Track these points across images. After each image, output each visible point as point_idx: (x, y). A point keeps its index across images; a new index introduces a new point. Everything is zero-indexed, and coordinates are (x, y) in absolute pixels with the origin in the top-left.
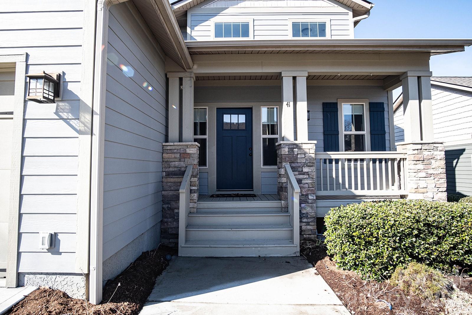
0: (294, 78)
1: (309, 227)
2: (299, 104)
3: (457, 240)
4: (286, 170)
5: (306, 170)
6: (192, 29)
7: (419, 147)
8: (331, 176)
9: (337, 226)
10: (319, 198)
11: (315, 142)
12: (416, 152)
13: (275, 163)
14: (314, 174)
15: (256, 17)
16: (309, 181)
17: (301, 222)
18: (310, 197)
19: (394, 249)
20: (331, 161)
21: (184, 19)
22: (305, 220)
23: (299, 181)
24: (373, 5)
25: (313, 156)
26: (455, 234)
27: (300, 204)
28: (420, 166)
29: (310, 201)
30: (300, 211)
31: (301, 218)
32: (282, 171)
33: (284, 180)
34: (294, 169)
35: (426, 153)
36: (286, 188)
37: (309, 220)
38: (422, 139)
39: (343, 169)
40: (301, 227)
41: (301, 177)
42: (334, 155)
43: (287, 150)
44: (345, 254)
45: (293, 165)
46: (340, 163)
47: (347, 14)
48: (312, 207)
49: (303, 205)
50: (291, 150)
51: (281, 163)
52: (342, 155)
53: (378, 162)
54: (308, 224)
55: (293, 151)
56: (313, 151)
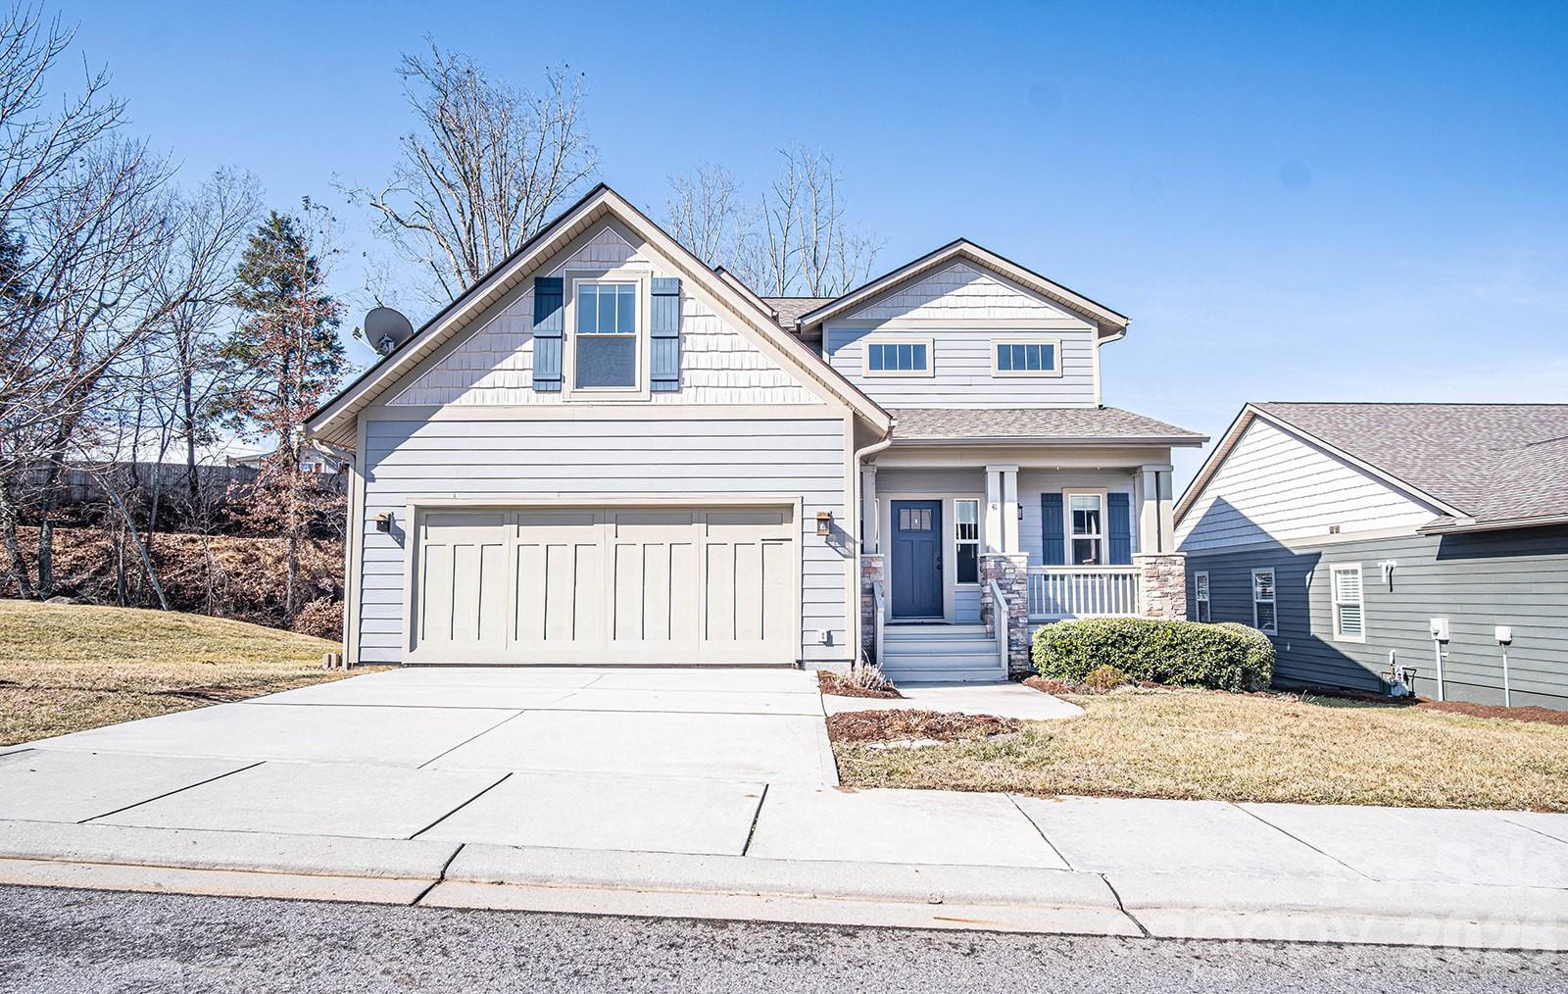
0: (1002, 473)
1: (1019, 657)
2: (1007, 505)
3: (1149, 649)
4: (992, 588)
5: (1015, 587)
6: (831, 353)
7: (1153, 560)
8: (1048, 599)
9: (1042, 639)
10: (1031, 623)
11: (1027, 554)
12: (1149, 566)
13: (975, 580)
14: (1025, 594)
15: (937, 336)
16: (1019, 601)
17: (1009, 650)
18: (1021, 621)
19: (1092, 657)
20: (1047, 577)
21: (818, 333)
22: (1015, 648)
23: (1008, 601)
24: (1129, 322)
25: (1025, 571)
26: (1147, 644)
27: (1009, 630)
28: (1155, 584)
29: (1021, 625)
30: (1009, 638)
31: (1009, 646)
32: (987, 589)
33: (989, 600)
34: (1001, 587)
35: (1161, 568)
36: (992, 609)
37: (1020, 648)
38: (1160, 551)
39: (1070, 588)
40: (1009, 656)
41: (1010, 596)
42: (1052, 570)
43: (993, 563)
44: (1049, 663)
45: (1000, 582)
46: (1066, 579)
47: (1088, 331)
48: (1023, 633)
49: (1011, 630)
50: (998, 564)
51: (985, 579)
52: (1069, 569)
53: (1120, 578)
54: (1018, 652)
55: (1000, 565)
56: (1024, 565)
